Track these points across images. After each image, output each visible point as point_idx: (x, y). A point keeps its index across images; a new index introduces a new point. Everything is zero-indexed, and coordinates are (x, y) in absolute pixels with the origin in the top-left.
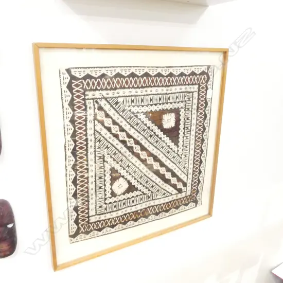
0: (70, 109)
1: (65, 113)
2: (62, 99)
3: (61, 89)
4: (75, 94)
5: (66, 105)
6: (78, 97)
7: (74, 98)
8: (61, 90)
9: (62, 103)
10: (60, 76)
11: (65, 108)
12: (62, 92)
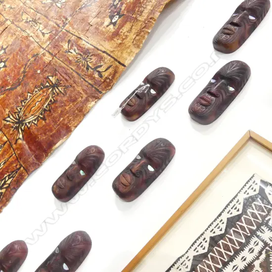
0: (225, 225)
1: (215, 224)
2: (227, 206)
3: (237, 195)
4: (247, 215)
5: (225, 217)
6: (249, 222)
7: (243, 218)
8: (236, 197)
9: (224, 210)
10: (249, 181)
11: (220, 218)
12: (234, 198)
